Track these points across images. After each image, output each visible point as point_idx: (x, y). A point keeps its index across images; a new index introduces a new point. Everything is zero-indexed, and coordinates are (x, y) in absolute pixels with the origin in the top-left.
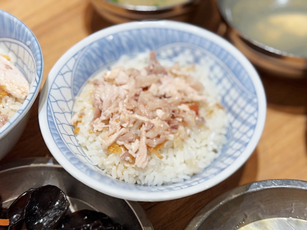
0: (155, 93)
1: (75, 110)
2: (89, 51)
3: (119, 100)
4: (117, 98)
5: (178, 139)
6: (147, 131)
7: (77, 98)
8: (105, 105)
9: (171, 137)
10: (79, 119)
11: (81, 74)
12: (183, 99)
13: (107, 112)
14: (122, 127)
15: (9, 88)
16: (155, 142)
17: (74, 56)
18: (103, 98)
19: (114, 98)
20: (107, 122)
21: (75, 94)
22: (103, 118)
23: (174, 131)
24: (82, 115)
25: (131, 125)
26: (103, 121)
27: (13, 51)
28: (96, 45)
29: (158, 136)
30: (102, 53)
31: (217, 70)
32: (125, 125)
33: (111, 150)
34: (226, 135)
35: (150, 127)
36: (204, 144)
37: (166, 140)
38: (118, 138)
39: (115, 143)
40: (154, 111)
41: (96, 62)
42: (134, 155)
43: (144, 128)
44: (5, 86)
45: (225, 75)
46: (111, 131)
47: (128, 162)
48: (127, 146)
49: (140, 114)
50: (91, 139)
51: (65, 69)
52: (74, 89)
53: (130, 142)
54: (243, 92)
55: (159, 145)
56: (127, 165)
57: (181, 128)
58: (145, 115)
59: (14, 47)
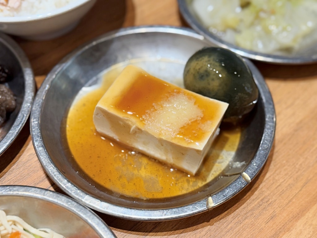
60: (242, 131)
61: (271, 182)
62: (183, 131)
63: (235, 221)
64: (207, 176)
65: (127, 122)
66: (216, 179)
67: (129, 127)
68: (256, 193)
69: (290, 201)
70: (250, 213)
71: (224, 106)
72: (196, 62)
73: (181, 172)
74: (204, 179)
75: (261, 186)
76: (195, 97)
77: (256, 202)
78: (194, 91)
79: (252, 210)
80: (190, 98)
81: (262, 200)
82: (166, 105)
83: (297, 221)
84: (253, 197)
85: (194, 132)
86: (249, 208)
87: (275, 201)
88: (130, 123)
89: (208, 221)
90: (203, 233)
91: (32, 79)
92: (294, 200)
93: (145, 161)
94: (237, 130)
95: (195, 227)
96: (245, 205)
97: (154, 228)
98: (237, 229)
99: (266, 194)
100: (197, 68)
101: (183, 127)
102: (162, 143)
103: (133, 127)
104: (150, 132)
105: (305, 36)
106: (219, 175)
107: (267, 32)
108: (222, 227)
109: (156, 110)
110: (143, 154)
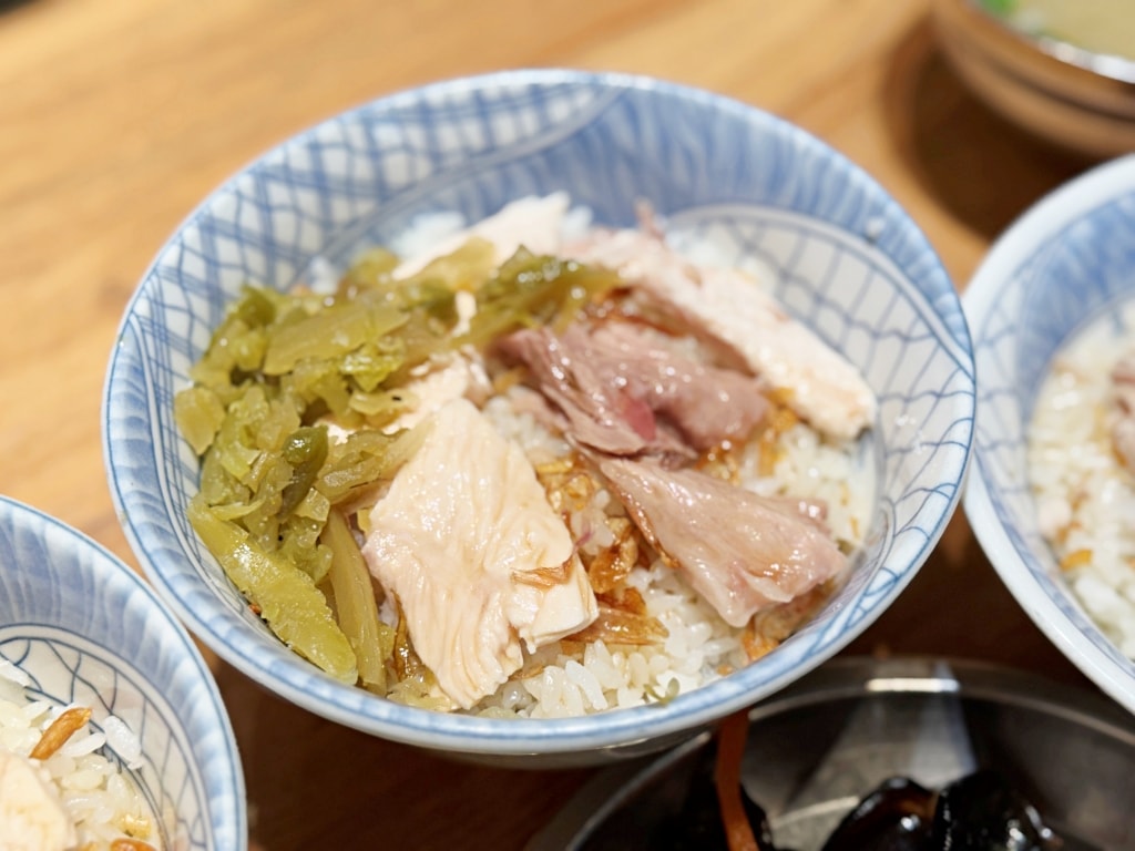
2: (1063, 252)
15: (805, 396)
17: (1019, 273)
27: (767, 257)
28: (1083, 231)
30: (1102, 256)
41: (1080, 292)
44: (790, 392)
59: (780, 242)
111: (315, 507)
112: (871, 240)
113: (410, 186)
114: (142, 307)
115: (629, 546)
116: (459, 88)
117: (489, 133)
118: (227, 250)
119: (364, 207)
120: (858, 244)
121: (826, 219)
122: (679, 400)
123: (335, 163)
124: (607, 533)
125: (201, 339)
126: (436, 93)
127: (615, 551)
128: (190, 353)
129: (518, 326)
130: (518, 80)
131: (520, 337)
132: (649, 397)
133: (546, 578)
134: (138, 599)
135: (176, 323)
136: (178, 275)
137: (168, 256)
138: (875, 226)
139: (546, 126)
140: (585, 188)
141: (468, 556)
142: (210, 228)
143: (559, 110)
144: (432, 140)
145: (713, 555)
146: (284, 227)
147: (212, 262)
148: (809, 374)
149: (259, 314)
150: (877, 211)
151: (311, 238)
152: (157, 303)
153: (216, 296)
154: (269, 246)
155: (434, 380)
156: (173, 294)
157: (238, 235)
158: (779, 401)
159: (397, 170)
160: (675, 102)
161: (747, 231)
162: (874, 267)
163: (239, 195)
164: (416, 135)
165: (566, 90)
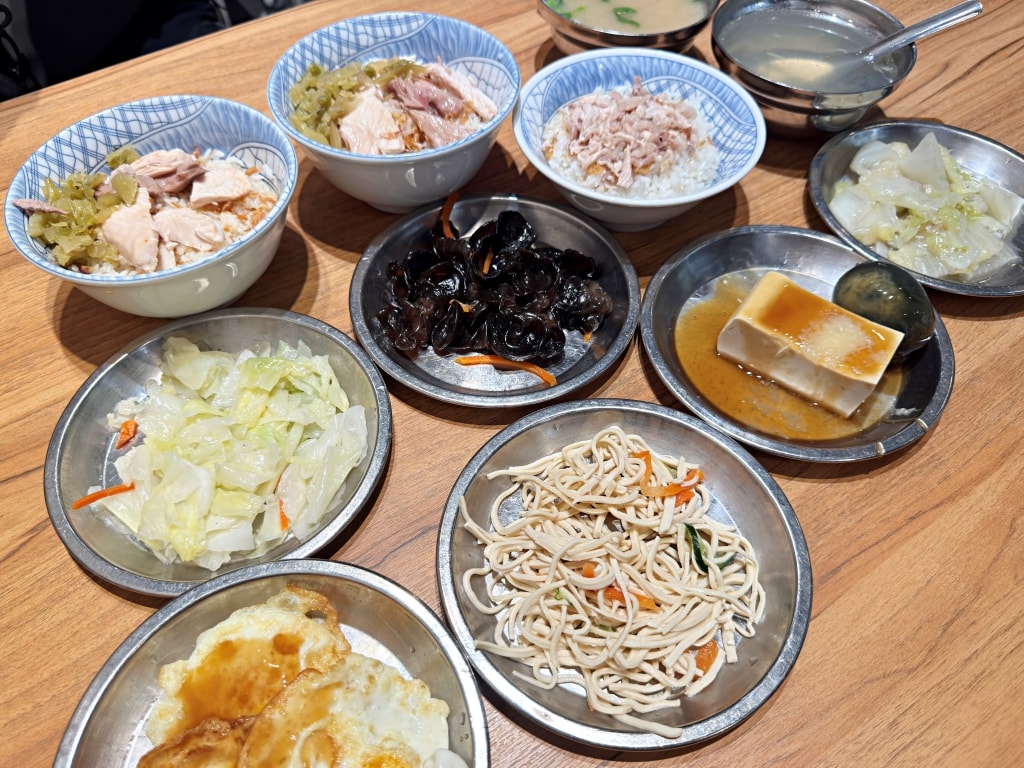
0: (641, 115)
1: (545, 136)
2: (561, 75)
3: (599, 122)
4: (598, 118)
5: (666, 162)
6: (632, 151)
7: (546, 125)
8: (585, 125)
9: (659, 158)
10: (550, 145)
11: (551, 101)
12: (672, 123)
13: (587, 131)
14: (604, 147)
15: (476, 104)
16: (641, 163)
17: (546, 78)
18: (583, 117)
19: (595, 118)
20: (586, 143)
21: (545, 121)
22: (582, 138)
23: (662, 153)
24: (554, 140)
25: (613, 147)
26: (582, 144)
27: (474, 73)
29: (644, 157)
30: (575, 80)
31: (709, 106)
32: (607, 145)
33: (590, 171)
34: (717, 171)
35: (635, 146)
36: (693, 175)
37: (653, 162)
38: (598, 159)
39: (595, 163)
40: (641, 131)
41: (568, 90)
42: (618, 175)
43: (628, 148)
45: (719, 110)
46: (592, 149)
47: (609, 182)
48: (610, 165)
49: (626, 132)
50: (565, 165)
51: (536, 91)
52: (544, 116)
53: (613, 161)
54: (739, 124)
55: (645, 167)
56: (607, 186)
57: (669, 151)
58: (630, 134)
59: (477, 67)
60: (903, 372)
61: (943, 437)
62: (850, 359)
63: (901, 476)
64: (863, 420)
65: (776, 341)
66: (874, 427)
67: (776, 347)
68: (925, 448)
69: (967, 462)
70: (918, 470)
71: (899, 337)
72: (861, 279)
73: (831, 412)
74: (859, 424)
75: (930, 441)
76: (860, 321)
77: (925, 459)
78: (856, 313)
79: (921, 466)
80: (855, 322)
81: (932, 457)
82: (827, 326)
83: (976, 485)
84: (921, 452)
85: (865, 362)
86: (917, 464)
87: (948, 459)
88: (779, 343)
89: (867, 473)
90: (861, 485)
91: (635, 281)
92: (972, 461)
93: (782, 395)
94: (899, 370)
95: (850, 478)
96: (911, 460)
97: (800, 473)
98: (903, 486)
99: (938, 450)
100: (864, 285)
101: (850, 355)
102: (818, 372)
103: (784, 349)
104: (808, 356)
105: (982, 264)
106: (878, 422)
107: (933, 252)
108: (885, 481)
109: (814, 331)
110: (781, 386)
111: (326, 118)
112: (499, 61)
113: (367, 47)
114: (281, 63)
115: (417, 136)
116: (384, 16)
117: (392, 31)
118: (308, 54)
119: (352, 51)
120: (496, 63)
121: (489, 58)
122: (436, 99)
123: (344, 35)
124: (410, 130)
125: (298, 78)
126: (376, 17)
127: (412, 136)
128: (295, 80)
129: (393, 78)
130: (401, 15)
131: (393, 82)
132: (428, 98)
133: (390, 137)
134: (273, 125)
135: (292, 71)
136: (293, 57)
137: (291, 51)
138: (500, 56)
139: (410, 31)
140: (422, 53)
141: (369, 132)
142: (303, 46)
143: (414, 25)
144: (374, 31)
145: (440, 136)
146: (327, 52)
147: (303, 57)
148: (478, 99)
149: (316, 72)
150: (502, 51)
151: (335, 58)
152: (286, 63)
153: (304, 67)
154: (322, 57)
155: (366, 92)
156: (290, 62)
157: (312, 51)
158: (468, 105)
159: (363, 40)
160: (448, 23)
161: (469, 65)
162: (500, 69)
163: (313, 39)
164: (369, 29)
165: (416, 18)
